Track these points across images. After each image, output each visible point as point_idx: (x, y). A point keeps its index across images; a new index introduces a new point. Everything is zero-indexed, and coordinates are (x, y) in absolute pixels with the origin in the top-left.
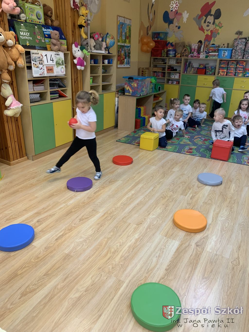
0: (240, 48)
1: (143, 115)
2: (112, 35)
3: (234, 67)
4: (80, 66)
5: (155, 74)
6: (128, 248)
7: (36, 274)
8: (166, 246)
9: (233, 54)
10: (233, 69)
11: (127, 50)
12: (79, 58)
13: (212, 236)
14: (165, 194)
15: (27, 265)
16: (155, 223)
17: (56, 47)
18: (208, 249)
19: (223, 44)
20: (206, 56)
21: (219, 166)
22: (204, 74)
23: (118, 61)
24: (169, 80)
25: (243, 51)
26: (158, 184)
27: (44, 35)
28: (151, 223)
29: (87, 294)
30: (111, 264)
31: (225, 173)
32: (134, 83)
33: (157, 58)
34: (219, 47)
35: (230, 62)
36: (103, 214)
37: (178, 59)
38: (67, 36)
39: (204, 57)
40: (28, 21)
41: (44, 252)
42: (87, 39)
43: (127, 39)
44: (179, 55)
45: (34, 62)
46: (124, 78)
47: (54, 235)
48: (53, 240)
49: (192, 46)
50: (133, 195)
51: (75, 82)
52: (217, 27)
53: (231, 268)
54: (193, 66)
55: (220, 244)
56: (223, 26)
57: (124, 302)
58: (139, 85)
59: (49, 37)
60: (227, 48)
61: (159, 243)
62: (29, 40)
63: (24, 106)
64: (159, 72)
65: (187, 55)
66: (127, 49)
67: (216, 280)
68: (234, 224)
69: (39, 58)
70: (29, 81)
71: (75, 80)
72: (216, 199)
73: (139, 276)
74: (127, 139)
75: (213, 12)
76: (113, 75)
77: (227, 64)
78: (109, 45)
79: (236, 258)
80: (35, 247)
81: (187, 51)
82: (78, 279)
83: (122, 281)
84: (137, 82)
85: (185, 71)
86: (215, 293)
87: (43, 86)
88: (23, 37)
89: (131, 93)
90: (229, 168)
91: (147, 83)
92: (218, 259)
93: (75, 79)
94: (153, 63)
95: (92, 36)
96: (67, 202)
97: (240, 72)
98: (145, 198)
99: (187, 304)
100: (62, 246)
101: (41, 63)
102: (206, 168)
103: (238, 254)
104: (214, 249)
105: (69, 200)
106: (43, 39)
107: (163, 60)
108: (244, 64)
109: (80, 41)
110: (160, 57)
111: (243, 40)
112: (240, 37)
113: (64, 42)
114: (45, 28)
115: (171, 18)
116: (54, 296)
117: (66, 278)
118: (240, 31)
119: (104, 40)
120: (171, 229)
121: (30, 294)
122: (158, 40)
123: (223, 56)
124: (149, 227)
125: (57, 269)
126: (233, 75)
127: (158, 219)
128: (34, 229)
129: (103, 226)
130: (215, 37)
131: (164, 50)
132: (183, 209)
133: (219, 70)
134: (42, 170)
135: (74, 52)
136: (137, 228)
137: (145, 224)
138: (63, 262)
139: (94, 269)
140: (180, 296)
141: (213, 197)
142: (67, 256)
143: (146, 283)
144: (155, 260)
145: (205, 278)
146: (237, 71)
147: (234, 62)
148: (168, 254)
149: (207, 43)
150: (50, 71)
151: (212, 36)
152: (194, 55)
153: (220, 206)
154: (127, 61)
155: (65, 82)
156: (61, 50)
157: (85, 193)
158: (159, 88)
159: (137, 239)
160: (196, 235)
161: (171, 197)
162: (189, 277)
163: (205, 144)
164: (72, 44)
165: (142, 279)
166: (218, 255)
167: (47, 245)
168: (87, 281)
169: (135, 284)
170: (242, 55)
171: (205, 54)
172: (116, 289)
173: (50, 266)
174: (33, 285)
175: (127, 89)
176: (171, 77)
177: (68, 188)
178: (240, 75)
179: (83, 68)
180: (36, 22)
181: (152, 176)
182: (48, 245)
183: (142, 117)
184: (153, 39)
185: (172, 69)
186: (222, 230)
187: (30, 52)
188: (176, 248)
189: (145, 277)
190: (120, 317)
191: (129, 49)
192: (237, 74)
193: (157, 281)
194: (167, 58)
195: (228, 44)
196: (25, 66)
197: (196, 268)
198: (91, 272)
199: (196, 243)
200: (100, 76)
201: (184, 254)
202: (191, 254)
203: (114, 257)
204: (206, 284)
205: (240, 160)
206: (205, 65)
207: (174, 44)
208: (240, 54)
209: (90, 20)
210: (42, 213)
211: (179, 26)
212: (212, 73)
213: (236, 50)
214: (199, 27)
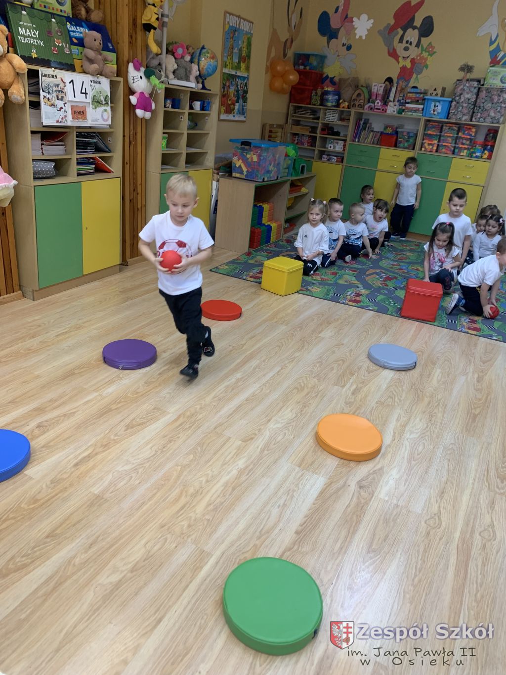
0: (467, 100)
1: (268, 221)
2: (212, 51)
3: (453, 136)
4: (144, 111)
5: (296, 139)
6: (223, 488)
7: (30, 534)
8: (300, 484)
9: (452, 110)
10: (450, 139)
11: (242, 86)
12: (142, 93)
13: (391, 470)
14: (303, 382)
15: (11, 516)
16: (280, 438)
17: (95, 66)
18: (382, 496)
19: (434, 89)
20: (400, 109)
21: (412, 332)
22: (394, 143)
23: (223, 106)
24: (322, 153)
25: (472, 105)
26: (290, 362)
27: (71, 38)
28: (272, 439)
29: (134, 576)
30: (187, 518)
31: (422, 347)
32: (252, 153)
33: (301, 107)
34: (425, 93)
35: (447, 126)
36: (175, 417)
37: (344, 111)
38: (118, 45)
39: (394, 112)
40: (36, 6)
41: (50, 490)
42: (160, 56)
43: (244, 62)
44: (347, 104)
45: (45, 94)
46: (231, 142)
47: (72, 456)
48: (70, 465)
49: (373, 89)
50: (238, 380)
51: (131, 141)
52: (423, 52)
53: (424, 532)
54: (373, 128)
55: (405, 484)
56: (435, 52)
57: (210, 595)
58: (262, 158)
59: (81, 43)
60: (441, 96)
61: (285, 480)
62: (38, 47)
63: (21, 186)
64: (303, 135)
65: (362, 104)
66: (241, 84)
67: (393, 555)
68: (434, 448)
69: (57, 86)
70: (33, 132)
71: (132, 138)
72: (403, 396)
73: (243, 544)
74: (232, 267)
75: (418, 23)
76: (210, 135)
77: (439, 129)
78: (204, 72)
79: (435, 514)
80: (31, 478)
81: (362, 97)
82: (116, 546)
83: (206, 552)
84: (259, 152)
85: (355, 137)
86: (390, 579)
87: (62, 145)
88: (25, 40)
89: (245, 173)
90: (432, 336)
91: (279, 156)
92: (399, 515)
93: (132, 136)
94: (293, 116)
95: (170, 49)
96: (101, 389)
97: (463, 146)
98: (263, 389)
99: (333, 602)
100: (87, 478)
101: (60, 97)
102: (385, 335)
103: (439, 507)
104: (394, 494)
105: (105, 385)
106: (66, 47)
107: (314, 112)
108: (473, 132)
109: (145, 57)
110: (307, 104)
111: (474, 83)
112: (469, 76)
113: (112, 56)
114: (73, 23)
115: (334, 27)
116: (65, 581)
117: (92, 544)
118: (469, 64)
119: (194, 60)
120: (311, 451)
121: (15, 574)
122: (304, 70)
123: (432, 112)
124: (266, 447)
125: (74, 525)
126: (449, 152)
127: (287, 431)
128: (29, 441)
129: (175, 441)
130: (420, 73)
131: (316, 90)
132: (336, 413)
133: (423, 140)
134: (52, 321)
135: (131, 81)
136: (244, 448)
137: (259, 441)
138: (88, 510)
139: (150, 528)
140: (321, 585)
141: (397, 393)
142: (96, 498)
143: (255, 557)
144: (275, 512)
145: (374, 551)
146: (457, 146)
147: (454, 125)
148: (303, 502)
149: (402, 84)
150: (80, 116)
151: (414, 70)
152: (375, 106)
153: (409, 411)
154: (239, 108)
155: (109, 141)
156: (103, 73)
157: (140, 374)
158: (303, 167)
159: (241, 470)
160: (360, 466)
161: (314, 387)
162: (341, 548)
163: (387, 287)
164: (128, 63)
165: (248, 550)
166: (400, 507)
167: (56, 476)
168: (136, 552)
169: (232, 560)
170: (469, 113)
171: (397, 106)
172: (195, 568)
173: (60, 517)
174: (22, 557)
175: (237, 166)
176: (328, 148)
177: (105, 362)
178: (463, 152)
179: (148, 115)
180: (53, 9)
181: (277, 346)
182: (58, 476)
183: (264, 225)
184: (296, 66)
185: (329, 130)
186: (411, 458)
187: (38, 71)
188: (319, 490)
189: (254, 545)
190: (200, 624)
191: (246, 83)
192: (458, 152)
193: (277, 554)
194: (320, 109)
195: (444, 89)
196: (25, 100)
197: (357, 530)
198: (144, 533)
199: (359, 482)
200: (183, 133)
201: (334, 501)
202: (347, 505)
203: (194, 504)
204: (374, 562)
205: (453, 322)
206: (397, 128)
207: (336, 79)
208: (465, 111)
209: (167, 16)
210: (47, 409)
211: (349, 45)
212: (408, 145)
213: (458, 103)
214: (388, 49)
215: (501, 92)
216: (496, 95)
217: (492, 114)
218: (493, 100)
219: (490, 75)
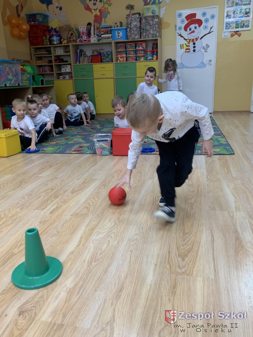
0: (135, 26)
3: (134, 50)
5: (41, 69)
9: (128, 33)
10: (132, 52)
19: (115, 23)
20: (98, 39)
22: (100, 60)
24: (59, 75)
25: (139, 28)
33: (38, 48)
34: (111, 27)
35: (128, 45)
37: (65, 46)
39: (95, 41)
44: (66, 41)
52: (105, 5)
54: (87, 55)
56: (112, 4)
60: (120, 27)
64: (45, 66)
65: (75, 39)
68: (118, 243)
72: (98, 204)
77: (124, 47)
81: (74, 35)
85: (77, 61)
91: (15, 70)
94: (36, 55)
97: (141, 55)
104: (61, 310)
107: (48, 50)
110: (42, 45)
111: (136, 15)
112: (133, 11)
118: (131, 4)
122: (35, 24)
123: (117, 37)
126: (133, 60)
130: (106, 17)
131: (46, 37)
133: (117, 55)
141: (93, 203)
146: (137, 55)
147: (132, 43)
152: (83, 39)
170: (138, 34)
171: (97, 37)
176: (62, 71)
178: (142, 58)
185: (59, 59)
186: (92, 260)
192: (139, 59)
194: (50, 47)
195: (121, 24)
206: (99, 51)
207: (58, 29)
208: (136, 33)
211: (60, 7)
212: (109, 60)
213: (131, 29)
214: (84, 5)
215: (153, 18)
216: (151, 20)
217: (152, 32)
218: (150, 23)
219: (145, 11)
